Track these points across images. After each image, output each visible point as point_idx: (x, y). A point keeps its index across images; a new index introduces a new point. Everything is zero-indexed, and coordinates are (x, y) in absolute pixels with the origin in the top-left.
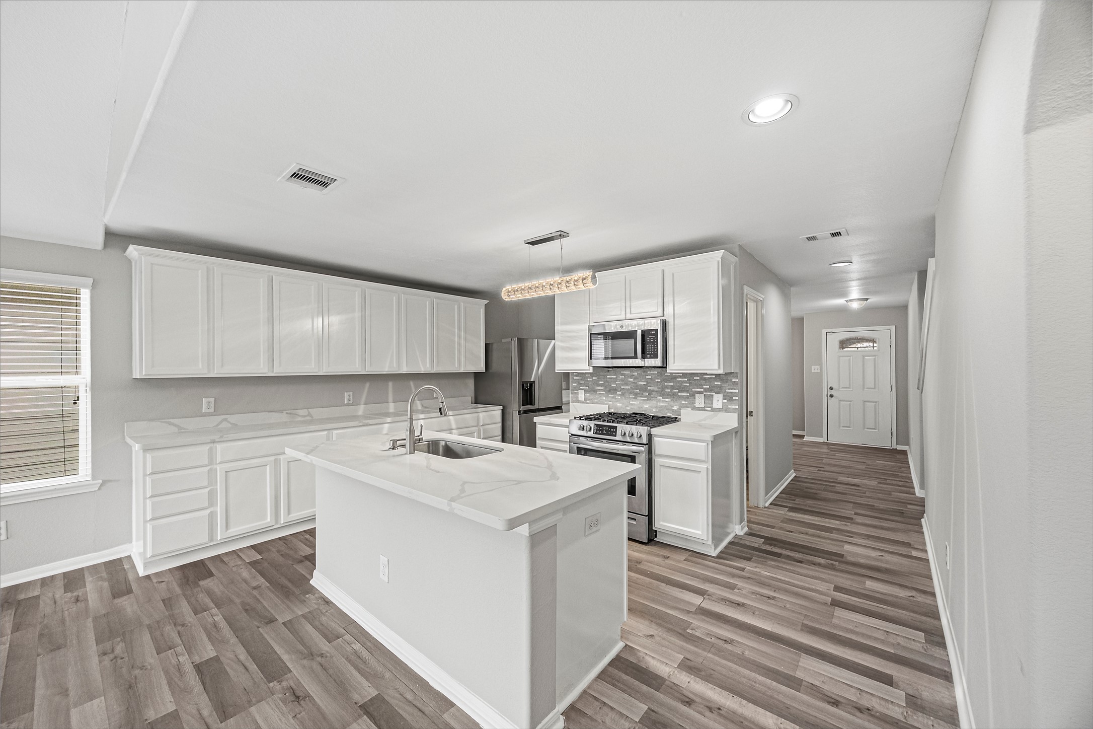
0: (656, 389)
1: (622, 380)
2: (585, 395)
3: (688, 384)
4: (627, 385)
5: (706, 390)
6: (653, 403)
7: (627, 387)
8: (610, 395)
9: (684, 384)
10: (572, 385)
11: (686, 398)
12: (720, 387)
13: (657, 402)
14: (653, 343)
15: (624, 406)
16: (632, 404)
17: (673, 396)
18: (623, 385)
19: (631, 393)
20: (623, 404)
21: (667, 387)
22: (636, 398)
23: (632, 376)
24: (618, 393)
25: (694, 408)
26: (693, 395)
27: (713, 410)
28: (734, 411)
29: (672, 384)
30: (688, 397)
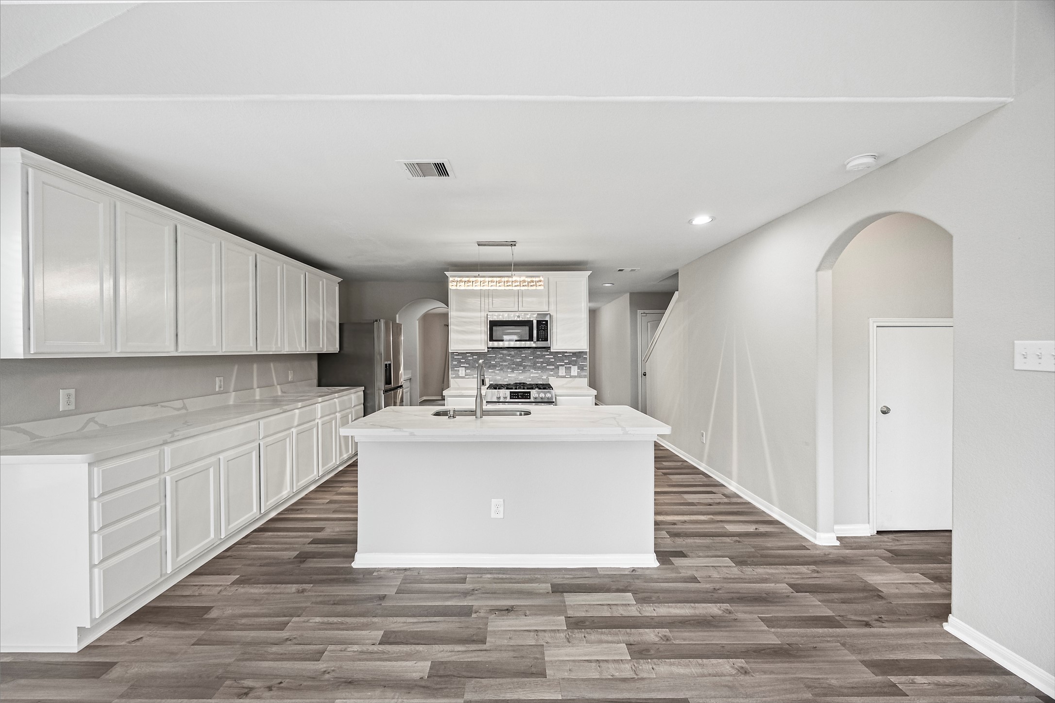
0: (529, 364)
1: (501, 358)
2: (465, 371)
3: (553, 360)
4: (505, 362)
5: (566, 364)
6: (527, 374)
7: (505, 364)
8: (490, 371)
9: (551, 360)
10: (452, 363)
11: (552, 370)
12: (576, 361)
13: (530, 374)
14: (544, 330)
15: (502, 379)
16: (510, 377)
17: (543, 369)
18: (501, 362)
19: (508, 368)
20: (502, 377)
21: (538, 362)
22: (513, 371)
23: (509, 355)
24: (497, 368)
25: (558, 377)
26: (557, 367)
27: (571, 377)
28: (585, 377)
29: (542, 360)
30: (553, 369)
